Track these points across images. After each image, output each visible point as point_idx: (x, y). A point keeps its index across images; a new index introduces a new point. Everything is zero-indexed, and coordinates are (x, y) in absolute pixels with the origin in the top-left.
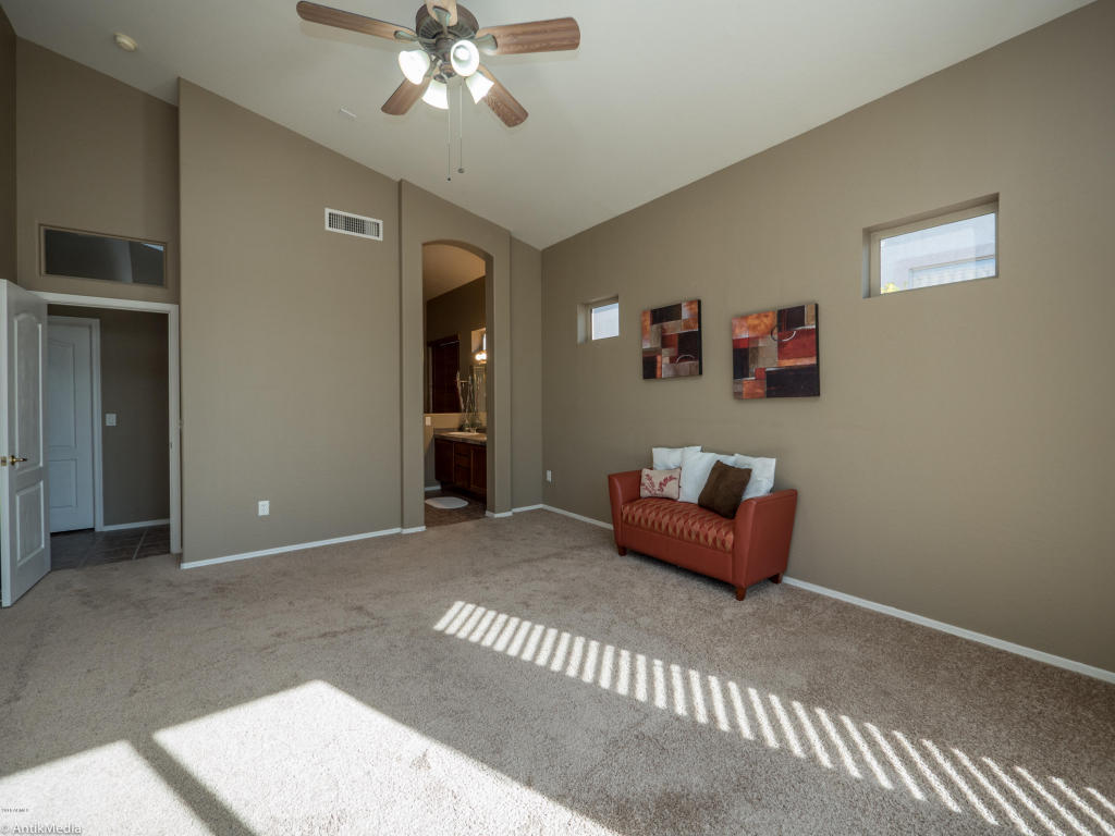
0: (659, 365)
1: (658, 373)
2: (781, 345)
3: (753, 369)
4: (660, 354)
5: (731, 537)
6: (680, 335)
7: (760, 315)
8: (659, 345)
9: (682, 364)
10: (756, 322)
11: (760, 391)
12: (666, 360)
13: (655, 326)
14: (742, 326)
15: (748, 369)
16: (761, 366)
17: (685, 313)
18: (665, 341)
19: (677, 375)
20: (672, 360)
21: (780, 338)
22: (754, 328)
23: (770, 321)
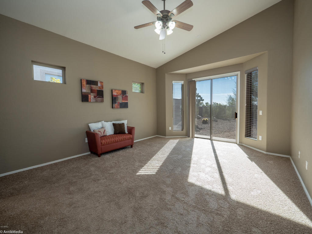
0: (89, 98)
1: (89, 100)
2: (122, 98)
3: (117, 102)
4: (90, 94)
5: (132, 136)
6: (98, 90)
7: (119, 90)
8: (90, 91)
9: (98, 98)
10: (118, 92)
11: (119, 107)
12: (92, 97)
13: (88, 85)
14: (115, 92)
15: (116, 102)
16: (119, 101)
17: (99, 85)
18: (92, 91)
19: (96, 101)
20: (95, 97)
21: (122, 96)
22: (117, 93)
23: (120, 92)
